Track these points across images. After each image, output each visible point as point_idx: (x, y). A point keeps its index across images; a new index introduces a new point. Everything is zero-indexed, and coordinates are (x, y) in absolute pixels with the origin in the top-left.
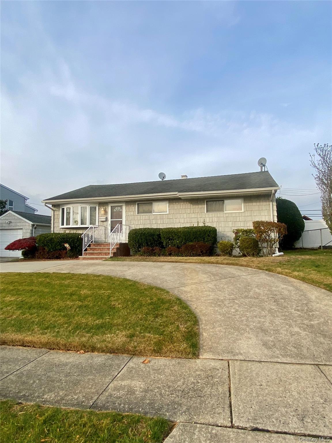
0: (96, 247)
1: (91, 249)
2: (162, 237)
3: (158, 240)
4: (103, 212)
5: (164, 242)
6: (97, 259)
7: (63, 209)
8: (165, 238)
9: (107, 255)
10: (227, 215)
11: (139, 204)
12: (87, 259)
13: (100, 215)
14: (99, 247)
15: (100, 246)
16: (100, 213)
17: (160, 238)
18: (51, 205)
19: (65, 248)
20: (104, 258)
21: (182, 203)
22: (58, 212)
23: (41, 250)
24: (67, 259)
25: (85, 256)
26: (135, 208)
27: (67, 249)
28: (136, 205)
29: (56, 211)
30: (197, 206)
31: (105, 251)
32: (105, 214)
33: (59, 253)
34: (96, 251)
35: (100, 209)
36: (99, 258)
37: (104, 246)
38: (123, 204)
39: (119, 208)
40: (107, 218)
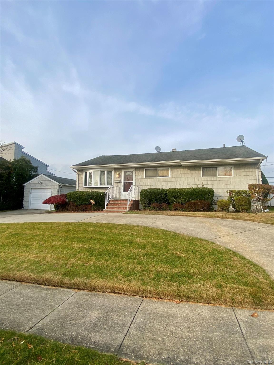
0: (115, 203)
1: (111, 204)
2: (168, 196)
3: (165, 198)
4: (118, 175)
5: (170, 199)
6: (117, 212)
7: (86, 174)
8: (171, 197)
9: (124, 209)
10: (220, 179)
11: (146, 170)
12: (109, 211)
13: (115, 178)
14: (116, 203)
15: (118, 202)
16: (115, 177)
17: (167, 196)
18: (77, 170)
19: (90, 203)
20: (123, 211)
21: (182, 169)
22: (81, 175)
23: (71, 204)
24: (92, 211)
25: (107, 210)
26: (143, 173)
27: (92, 204)
28: (144, 170)
29: (80, 175)
30: (194, 172)
31: (122, 206)
32: (119, 177)
33: (86, 207)
34: (115, 205)
35: (115, 173)
36: (119, 211)
37: (120, 202)
38: (133, 170)
39: (130, 173)
40: (120, 180)
